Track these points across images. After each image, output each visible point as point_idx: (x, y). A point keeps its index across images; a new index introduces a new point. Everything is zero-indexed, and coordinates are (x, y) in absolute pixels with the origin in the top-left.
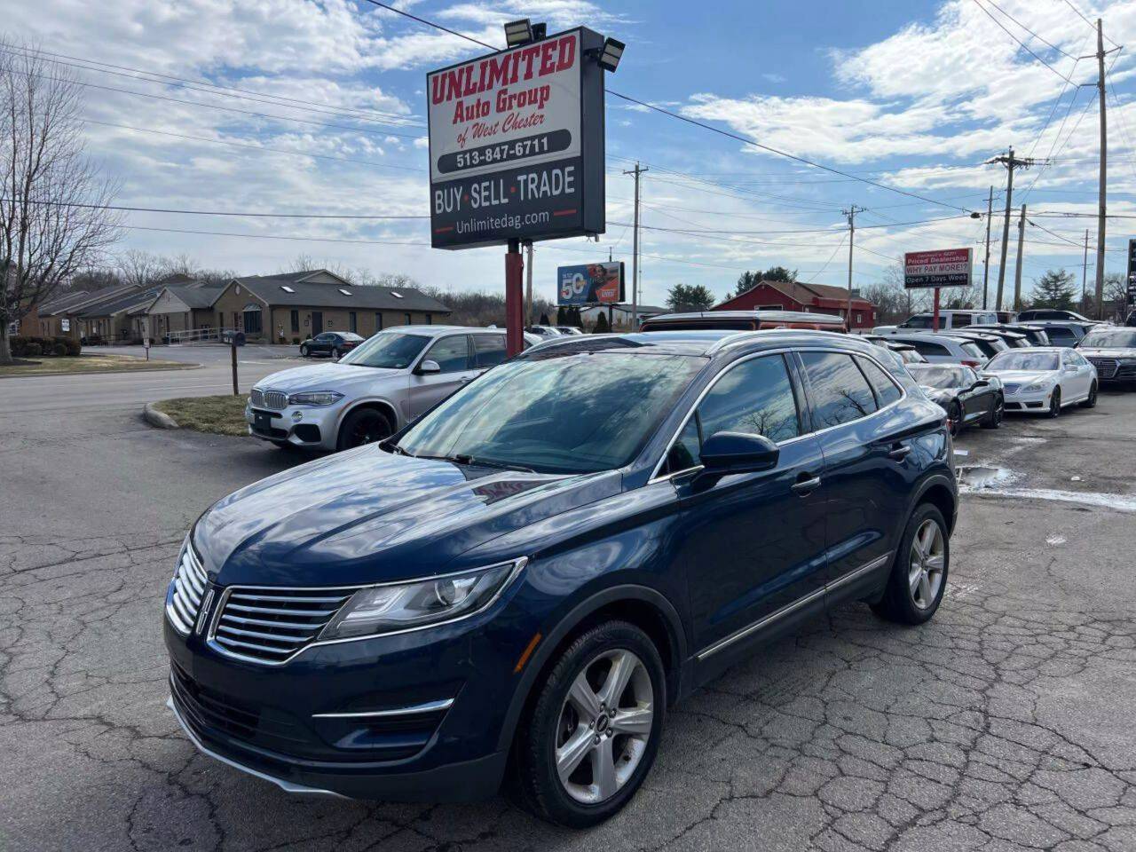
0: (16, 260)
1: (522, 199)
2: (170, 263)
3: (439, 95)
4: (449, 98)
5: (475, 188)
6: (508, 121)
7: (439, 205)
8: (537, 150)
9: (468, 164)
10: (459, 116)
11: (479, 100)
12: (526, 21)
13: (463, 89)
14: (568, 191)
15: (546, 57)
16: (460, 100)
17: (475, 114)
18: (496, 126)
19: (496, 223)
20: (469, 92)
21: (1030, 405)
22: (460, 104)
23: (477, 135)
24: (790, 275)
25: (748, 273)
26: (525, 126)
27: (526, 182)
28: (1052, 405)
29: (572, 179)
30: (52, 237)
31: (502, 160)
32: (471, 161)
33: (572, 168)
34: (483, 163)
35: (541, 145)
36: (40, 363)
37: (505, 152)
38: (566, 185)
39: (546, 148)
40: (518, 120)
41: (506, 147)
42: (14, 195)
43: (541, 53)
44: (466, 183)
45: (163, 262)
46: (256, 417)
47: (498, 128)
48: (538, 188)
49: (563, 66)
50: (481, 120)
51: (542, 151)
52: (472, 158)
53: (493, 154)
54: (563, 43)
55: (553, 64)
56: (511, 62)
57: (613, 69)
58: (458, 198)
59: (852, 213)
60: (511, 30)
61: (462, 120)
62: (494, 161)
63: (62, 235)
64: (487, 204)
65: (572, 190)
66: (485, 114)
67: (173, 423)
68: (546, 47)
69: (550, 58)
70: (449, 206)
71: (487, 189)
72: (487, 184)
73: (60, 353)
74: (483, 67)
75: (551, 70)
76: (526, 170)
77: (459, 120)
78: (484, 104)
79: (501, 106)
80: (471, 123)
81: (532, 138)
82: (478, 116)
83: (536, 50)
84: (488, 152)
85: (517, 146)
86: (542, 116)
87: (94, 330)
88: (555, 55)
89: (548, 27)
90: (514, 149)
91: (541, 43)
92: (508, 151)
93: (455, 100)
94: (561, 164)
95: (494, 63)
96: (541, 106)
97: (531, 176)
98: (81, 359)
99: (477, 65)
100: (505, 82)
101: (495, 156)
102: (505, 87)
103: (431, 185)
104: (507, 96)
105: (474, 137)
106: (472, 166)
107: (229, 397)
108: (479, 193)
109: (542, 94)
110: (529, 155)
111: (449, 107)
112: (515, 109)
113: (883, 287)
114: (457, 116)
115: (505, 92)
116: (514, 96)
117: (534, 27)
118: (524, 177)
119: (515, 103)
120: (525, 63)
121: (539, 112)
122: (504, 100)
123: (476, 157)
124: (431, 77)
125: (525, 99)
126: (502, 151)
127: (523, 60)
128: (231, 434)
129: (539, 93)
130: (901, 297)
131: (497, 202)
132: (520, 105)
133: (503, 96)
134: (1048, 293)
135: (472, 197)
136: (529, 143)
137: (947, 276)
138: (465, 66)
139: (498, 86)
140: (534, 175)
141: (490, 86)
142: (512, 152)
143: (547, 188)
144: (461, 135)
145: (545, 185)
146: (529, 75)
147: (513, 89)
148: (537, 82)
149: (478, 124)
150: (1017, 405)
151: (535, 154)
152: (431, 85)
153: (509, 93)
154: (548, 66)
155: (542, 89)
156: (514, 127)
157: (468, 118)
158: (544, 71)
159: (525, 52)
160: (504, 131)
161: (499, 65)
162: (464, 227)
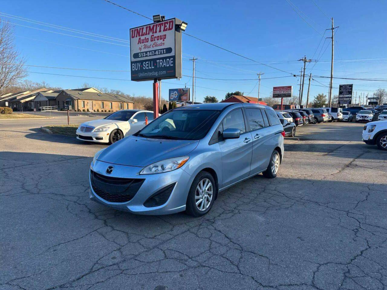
1: (158, 67)
3: (133, 36)
4: (137, 36)
6: (154, 44)
7: (134, 68)
8: (162, 53)
9: (142, 56)
12: (158, 15)
13: (141, 34)
14: (171, 65)
15: (165, 26)
16: (139, 37)
18: (151, 45)
19: (150, 74)
22: (140, 39)
23: (145, 48)
26: (159, 46)
27: (159, 62)
29: (172, 62)
31: (152, 55)
33: (172, 59)
34: (146, 56)
38: (171, 64)
39: (165, 53)
40: (157, 44)
44: (142, 62)
48: (163, 64)
49: (170, 29)
50: (146, 43)
52: (143, 54)
53: (149, 53)
55: (167, 28)
56: (155, 27)
57: (184, 30)
58: (139, 66)
60: (155, 17)
61: (140, 43)
62: (150, 56)
64: (151, 68)
65: (172, 65)
68: (165, 23)
69: (166, 26)
70: (136, 69)
71: (148, 64)
72: (148, 62)
74: (147, 28)
75: (166, 30)
78: (147, 39)
81: (161, 50)
82: (145, 42)
83: (162, 24)
84: (148, 53)
86: (164, 43)
87: (15, 106)
88: (168, 26)
90: (156, 52)
91: (163, 22)
92: (154, 53)
93: (138, 37)
94: (169, 57)
96: (164, 40)
97: (160, 60)
99: (145, 27)
100: (153, 33)
103: (131, 62)
104: (154, 37)
108: (145, 65)
109: (164, 37)
110: (160, 54)
111: (136, 39)
116: (156, 37)
119: (156, 39)
120: (159, 27)
121: (163, 42)
123: (145, 54)
125: (159, 38)
126: (152, 53)
132: (157, 40)
133: (152, 37)
135: (143, 66)
136: (160, 51)
137: (285, 94)
138: (141, 27)
139: (151, 34)
140: (162, 60)
141: (149, 34)
143: (165, 64)
144: (140, 48)
146: (160, 31)
147: (156, 35)
148: (163, 33)
149: (145, 45)
152: (131, 32)
153: (154, 36)
154: (166, 29)
155: (164, 35)
156: (156, 46)
157: (142, 43)
158: (164, 30)
159: (159, 24)
160: (153, 47)
161: (151, 27)
162: (141, 75)
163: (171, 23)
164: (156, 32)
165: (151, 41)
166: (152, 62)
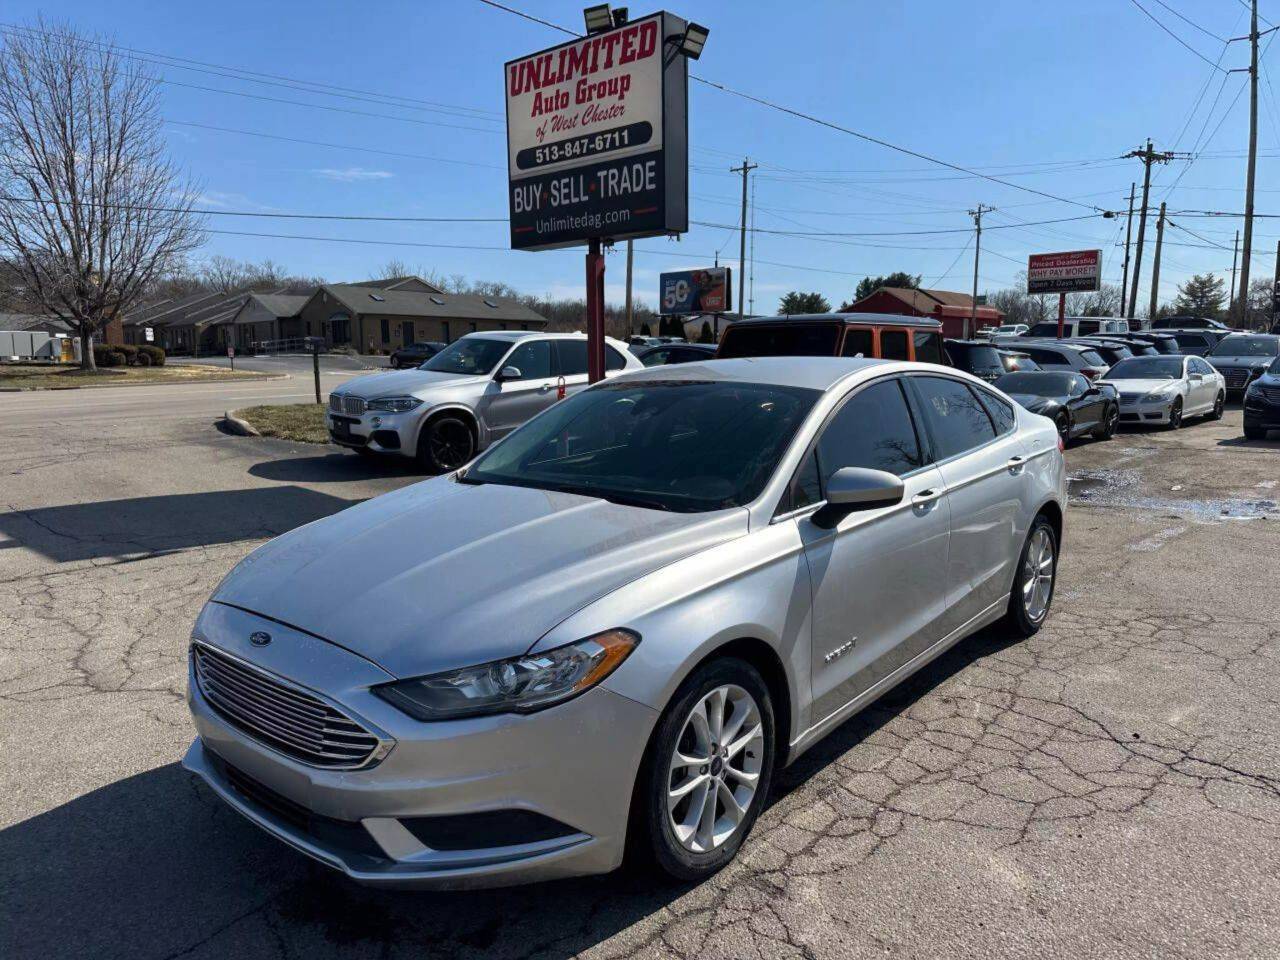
0: (97, 266)
1: (602, 195)
2: (257, 270)
3: (517, 87)
4: (528, 89)
5: (555, 186)
6: (587, 114)
7: (519, 204)
8: (617, 144)
9: (548, 159)
10: (537, 109)
11: (558, 91)
12: (605, 6)
13: (542, 79)
14: (650, 187)
15: (627, 45)
16: (538, 91)
17: (554, 105)
18: (576, 118)
19: (576, 222)
20: (548, 82)
21: (1148, 416)
22: (539, 96)
23: (556, 128)
24: (913, 282)
25: (867, 280)
26: (605, 118)
27: (606, 177)
28: (1172, 416)
29: (652, 174)
30: (133, 241)
31: (582, 155)
32: (550, 158)
33: (653, 163)
34: (562, 158)
35: (622, 138)
36: (125, 373)
37: (585, 147)
38: (648, 181)
39: (626, 142)
40: (598, 112)
41: (586, 141)
42: (93, 198)
43: (622, 40)
44: (545, 180)
45: (249, 269)
46: (335, 424)
47: (578, 121)
48: (619, 184)
49: (644, 54)
50: (560, 112)
51: (622, 145)
52: (551, 153)
53: (572, 148)
54: (644, 29)
55: (633, 52)
56: (591, 50)
57: (696, 56)
58: (538, 195)
59: (979, 212)
60: (591, 15)
61: (541, 113)
62: (574, 156)
63: (143, 239)
64: (567, 202)
65: (653, 186)
66: (564, 106)
67: (253, 430)
68: (626, 34)
69: (631, 45)
70: (528, 205)
71: (567, 185)
72: (566, 180)
73: (144, 364)
74: (562, 55)
75: (631, 58)
76: (606, 166)
77: (537, 112)
78: (563, 95)
79: (581, 97)
80: (549, 116)
81: (612, 131)
82: (557, 108)
83: (616, 37)
84: (568, 147)
85: (597, 139)
86: (622, 108)
87: (180, 341)
88: (636, 42)
89: (629, 12)
90: (594, 142)
91: (621, 30)
92: (588, 144)
93: (533, 92)
94: (642, 159)
95: (573, 51)
96: (622, 97)
97: (611, 171)
98: (166, 370)
99: (556, 54)
100: (584, 72)
101: (574, 151)
102: (584, 77)
103: (510, 181)
104: (586, 87)
105: (553, 130)
106: (552, 161)
107: (312, 405)
108: (559, 190)
109: (622, 84)
110: (609, 149)
111: (527, 99)
112: (595, 101)
113: (1014, 294)
114: (535, 108)
115: (584, 82)
116: (594, 87)
117: (615, 12)
118: (605, 173)
119: (595, 93)
120: (605, 51)
121: (620, 103)
122: (584, 91)
123: (555, 152)
124: (509, 67)
125: (605, 89)
126: (581, 145)
127: (603, 48)
128: (312, 442)
129: (619, 83)
130: (1034, 305)
131: (577, 200)
133: (582, 87)
134: (1194, 301)
135: (550, 194)
136: (609, 136)
137: (1073, 280)
138: (544, 55)
139: (577, 76)
140: (615, 171)
141: (569, 77)
142: (592, 146)
143: (628, 185)
144: (539, 129)
145: (625, 181)
146: (609, 64)
147: (593, 79)
148: (618, 71)
149: (557, 116)
150: (1135, 416)
151: (616, 148)
152: (510, 75)
153: (589, 83)
154: (629, 54)
155: (623, 78)
156: (594, 119)
157: (546, 111)
158: (625, 59)
159: (605, 40)
160: (584, 124)
161: (579, 53)
162: (544, 227)
163: (649, 32)
164: (594, 69)
165: (579, 101)
166: (582, 177)
